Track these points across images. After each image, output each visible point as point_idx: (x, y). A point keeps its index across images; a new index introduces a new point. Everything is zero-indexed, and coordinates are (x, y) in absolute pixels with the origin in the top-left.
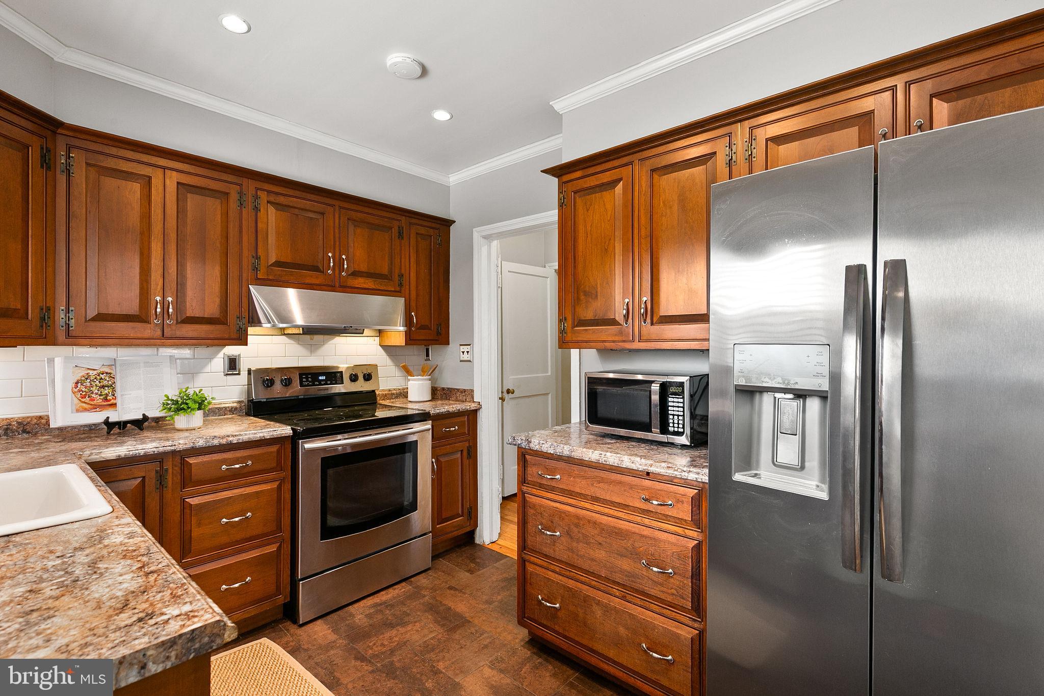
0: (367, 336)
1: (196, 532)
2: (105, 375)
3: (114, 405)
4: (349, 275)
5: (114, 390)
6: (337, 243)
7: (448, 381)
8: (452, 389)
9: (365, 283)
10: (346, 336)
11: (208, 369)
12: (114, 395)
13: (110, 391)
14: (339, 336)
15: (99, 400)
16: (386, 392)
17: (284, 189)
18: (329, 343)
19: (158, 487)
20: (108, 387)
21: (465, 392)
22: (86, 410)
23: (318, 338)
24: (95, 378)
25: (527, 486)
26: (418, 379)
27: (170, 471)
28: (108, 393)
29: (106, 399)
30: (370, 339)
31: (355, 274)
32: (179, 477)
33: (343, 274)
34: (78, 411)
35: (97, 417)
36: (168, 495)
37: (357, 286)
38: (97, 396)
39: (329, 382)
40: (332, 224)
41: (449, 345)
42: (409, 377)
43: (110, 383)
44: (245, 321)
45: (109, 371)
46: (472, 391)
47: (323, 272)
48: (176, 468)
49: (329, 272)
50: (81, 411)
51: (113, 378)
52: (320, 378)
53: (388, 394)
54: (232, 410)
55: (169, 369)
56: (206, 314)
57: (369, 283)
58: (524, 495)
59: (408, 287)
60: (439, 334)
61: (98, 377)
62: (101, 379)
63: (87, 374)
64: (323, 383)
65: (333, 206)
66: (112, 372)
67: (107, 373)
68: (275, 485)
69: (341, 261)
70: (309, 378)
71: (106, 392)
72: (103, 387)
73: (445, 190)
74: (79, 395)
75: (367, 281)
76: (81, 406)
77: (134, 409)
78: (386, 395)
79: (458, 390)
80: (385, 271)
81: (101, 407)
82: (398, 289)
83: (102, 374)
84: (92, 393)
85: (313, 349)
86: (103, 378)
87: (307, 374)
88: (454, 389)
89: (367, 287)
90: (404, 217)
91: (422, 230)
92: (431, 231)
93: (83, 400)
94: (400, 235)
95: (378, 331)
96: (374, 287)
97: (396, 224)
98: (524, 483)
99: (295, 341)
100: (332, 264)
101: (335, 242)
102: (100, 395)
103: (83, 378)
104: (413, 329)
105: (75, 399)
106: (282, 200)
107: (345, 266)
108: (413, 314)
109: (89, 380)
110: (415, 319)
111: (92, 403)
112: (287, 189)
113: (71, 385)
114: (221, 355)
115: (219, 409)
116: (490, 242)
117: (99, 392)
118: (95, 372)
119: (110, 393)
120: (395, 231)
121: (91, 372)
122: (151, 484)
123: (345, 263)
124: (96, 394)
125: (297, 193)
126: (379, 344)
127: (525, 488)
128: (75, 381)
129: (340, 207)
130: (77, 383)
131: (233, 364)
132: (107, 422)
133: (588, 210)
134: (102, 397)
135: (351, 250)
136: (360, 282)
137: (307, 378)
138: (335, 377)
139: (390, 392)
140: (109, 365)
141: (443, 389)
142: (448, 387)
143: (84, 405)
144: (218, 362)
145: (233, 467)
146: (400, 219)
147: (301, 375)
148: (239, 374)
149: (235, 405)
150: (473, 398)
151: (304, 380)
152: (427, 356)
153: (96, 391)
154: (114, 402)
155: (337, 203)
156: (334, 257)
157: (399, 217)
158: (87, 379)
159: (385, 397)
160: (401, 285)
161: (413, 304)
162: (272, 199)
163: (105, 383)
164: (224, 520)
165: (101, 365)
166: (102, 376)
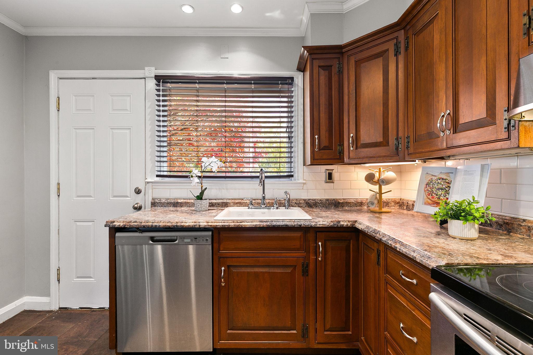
2: (441, 180)
13: (443, 192)
15: (435, 198)
19: (378, 262)
20: (442, 189)
22: (429, 204)
24: (435, 182)
27: (381, 253)
28: (441, 194)
29: (440, 199)
32: (384, 262)
34: (425, 204)
36: (381, 272)
38: (435, 195)
43: (444, 186)
45: (444, 177)
50: (427, 205)
51: (448, 183)
61: (437, 182)
62: (438, 183)
63: (432, 179)
67: (443, 179)
71: (440, 193)
72: (439, 189)
74: (427, 194)
76: (427, 201)
81: (438, 204)
83: (439, 179)
84: (433, 193)
86: (439, 182)
93: (429, 197)
102: (437, 195)
103: (429, 182)
105: (425, 195)
109: (432, 183)
111: (432, 200)
113: (424, 186)
117: (436, 193)
118: (436, 178)
119: (443, 194)
121: (433, 177)
124: (435, 193)
128: (426, 184)
130: (427, 185)
134: (437, 197)
140: (446, 173)
143: (429, 200)
153: (435, 192)
158: (431, 182)
163: (440, 186)
165: (441, 173)
166: (439, 181)
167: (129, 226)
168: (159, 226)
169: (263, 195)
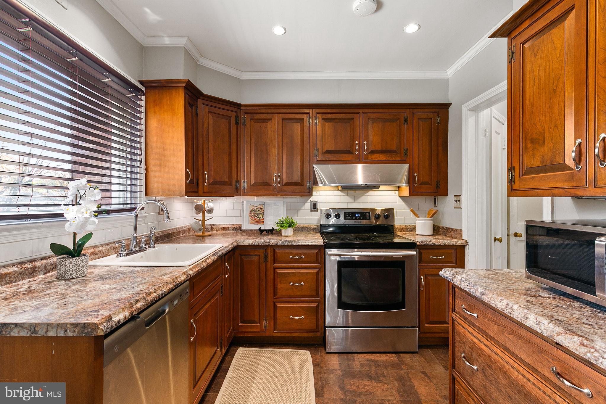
0: (390, 191)
1: (279, 286)
3: (263, 222)
4: (370, 153)
5: (263, 216)
6: (361, 135)
7: (447, 222)
8: (448, 228)
9: (379, 157)
10: (376, 191)
11: (304, 208)
12: (263, 218)
13: (262, 216)
14: (371, 190)
15: (257, 219)
16: (403, 227)
17: (330, 110)
18: (366, 195)
19: (265, 260)
20: (261, 214)
21: (456, 231)
22: (253, 223)
23: (358, 192)
25: (456, 315)
26: (422, 219)
27: (269, 254)
29: (259, 219)
30: (392, 192)
31: (373, 152)
32: (273, 258)
33: (365, 153)
34: (250, 223)
35: (256, 227)
36: (269, 265)
37: (374, 159)
39: (361, 218)
40: (358, 124)
41: (447, 195)
42: (416, 218)
43: (262, 212)
44: (311, 183)
46: (461, 231)
47: (353, 153)
48: (271, 253)
49: (356, 153)
50: (252, 224)
51: (263, 210)
52: (357, 215)
53: (404, 228)
54: (314, 229)
55: (283, 207)
56: (294, 181)
57: (382, 157)
58: (454, 322)
59: (411, 156)
60: (437, 188)
61: (257, 210)
62: (258, 210)
63: (254, 208)
64: (358, 218)
65: (358, 113)
66: (263, 208)
67: (261, 208)
68: (315, 271)
69: (364, 145)
70: (350, 215)
71: (260, 216)
72: (259, 214)
73: (445, 82)
74: (251, 217)
75: (381, 156)
76: (252, 222)
77: (269, 224)
78: (403, 229)
79: (452, 229)
80: (394, 148)
81: (259, 223)
82: (404, 158)
83: (259, 208)
84: (255, 216)
85: (355, 198)
87: (349, 213)
88: (450, 229)
89: (381, 159)
90: (408, 110)
91: (424, 116)
92: (431, 115)
93: (252, 219)
94: (406, 122)
95: (397, 187)
96: (386, 159)
97: (402, 115)
98: (454, 311)
99: (346, 194)
100: (357, 148)
101: (359, 134)
102: (258, 217)
103: (252, 210)
104: (416, 185)
105: (250, 219)
106: (329, 116)
107: (366, 148)
108: (415, 174)
110: (416, 178)
111: (255, 220)
112: (332, 110)
113: (248, 212)
114: (309, 201)
115: (308, 228)
116: (478, 113)
118: (256, 208)
120: (401, 120)
121: (255, 207)
122: (262, 258)
123: (366, 146)
124: (257, 217)
125: (337, 111)
126: (398, 195)
127: (454, 316)
129: (363, 113)
130: (250, 212)
131: (314, 206)
132: (260, 229)
133: (535, 56)
135: (370, 137)
136: (376, 157)
137: (349, 215)
138: (365, 215)
139: (406, 227)
140: (262, 205)
141: (443, 228)
142: (447, 227)
143: (253, 221)
144: (308, 205)
145: (295, 257)
146: (405, 111)
147: (345, 213)
148: (317, 211)
149: (315, 227)
150: (461, 236)
151: (347, 216)
152: (435, 204)
154: (263, 221)
155: (361, 111)
156: (359, 144)
157: (404, 111)
158: (254, 210)
159: (402, 230)
160: (406, 156)
161: (416, 168)
162: (324, 117)
163: (260, 212)
164: (291, 283)
165: (259, 205)
166: (259, 209)
167: (137, 310)
168: (165, 293)
169: (135, 235)
